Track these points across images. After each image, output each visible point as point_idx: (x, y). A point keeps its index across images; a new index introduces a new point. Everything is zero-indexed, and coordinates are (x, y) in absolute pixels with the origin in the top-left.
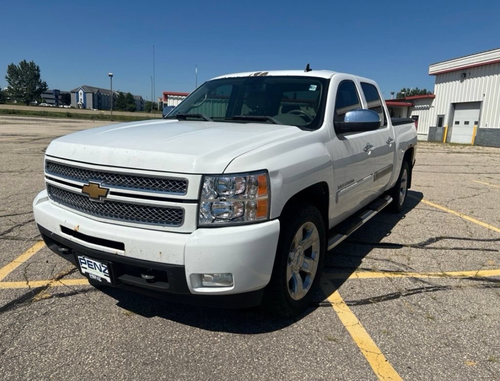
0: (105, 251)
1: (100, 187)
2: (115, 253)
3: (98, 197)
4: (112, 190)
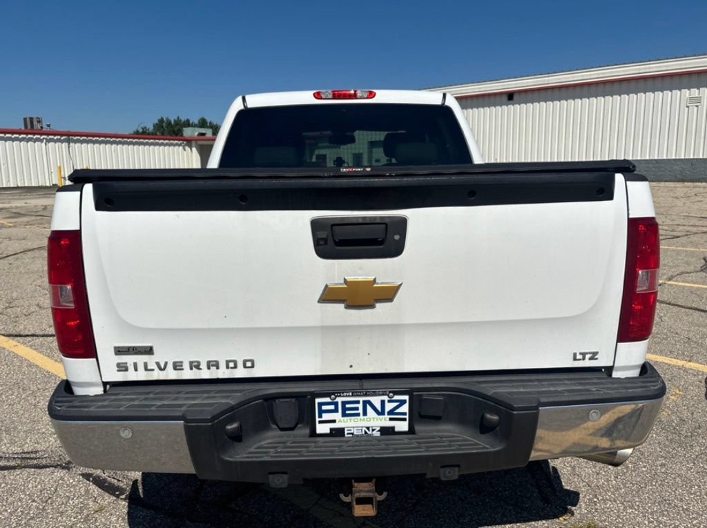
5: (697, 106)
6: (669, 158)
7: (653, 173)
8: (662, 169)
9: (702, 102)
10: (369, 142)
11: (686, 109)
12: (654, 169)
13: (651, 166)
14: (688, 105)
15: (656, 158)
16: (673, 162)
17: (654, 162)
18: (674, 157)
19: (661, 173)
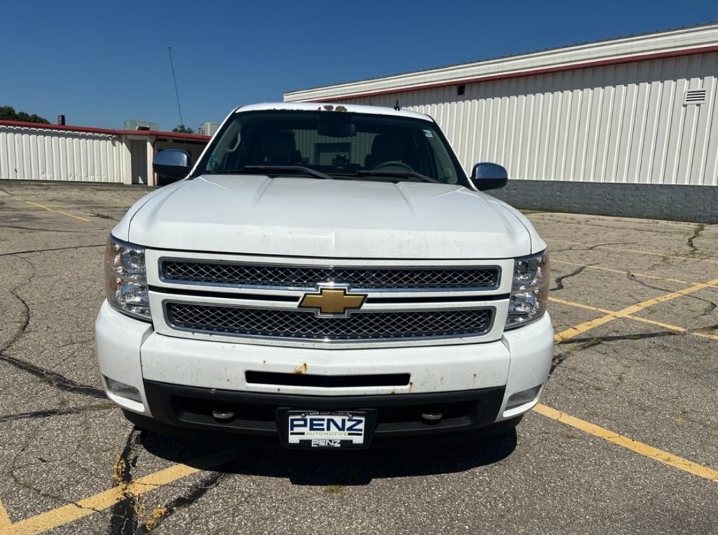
0: (368, 393)
1: (347, 293)
2: (389, 392)
3: (342, 311)
4: (371, 295)
5: (698, 105)
6: (654, 183)
7: (631, 204)
8: (642, 199)
9: (706, 99)
10: (315, 144)
11: (683, 109)
12: (631, 199)
13: (628, 192)
14: (686, 103)
15: (636, 182)
16: (658, 189)
17: (633, 188)
18: (661, 183)
19: (642, 205)
